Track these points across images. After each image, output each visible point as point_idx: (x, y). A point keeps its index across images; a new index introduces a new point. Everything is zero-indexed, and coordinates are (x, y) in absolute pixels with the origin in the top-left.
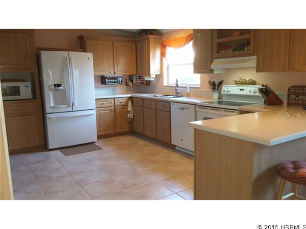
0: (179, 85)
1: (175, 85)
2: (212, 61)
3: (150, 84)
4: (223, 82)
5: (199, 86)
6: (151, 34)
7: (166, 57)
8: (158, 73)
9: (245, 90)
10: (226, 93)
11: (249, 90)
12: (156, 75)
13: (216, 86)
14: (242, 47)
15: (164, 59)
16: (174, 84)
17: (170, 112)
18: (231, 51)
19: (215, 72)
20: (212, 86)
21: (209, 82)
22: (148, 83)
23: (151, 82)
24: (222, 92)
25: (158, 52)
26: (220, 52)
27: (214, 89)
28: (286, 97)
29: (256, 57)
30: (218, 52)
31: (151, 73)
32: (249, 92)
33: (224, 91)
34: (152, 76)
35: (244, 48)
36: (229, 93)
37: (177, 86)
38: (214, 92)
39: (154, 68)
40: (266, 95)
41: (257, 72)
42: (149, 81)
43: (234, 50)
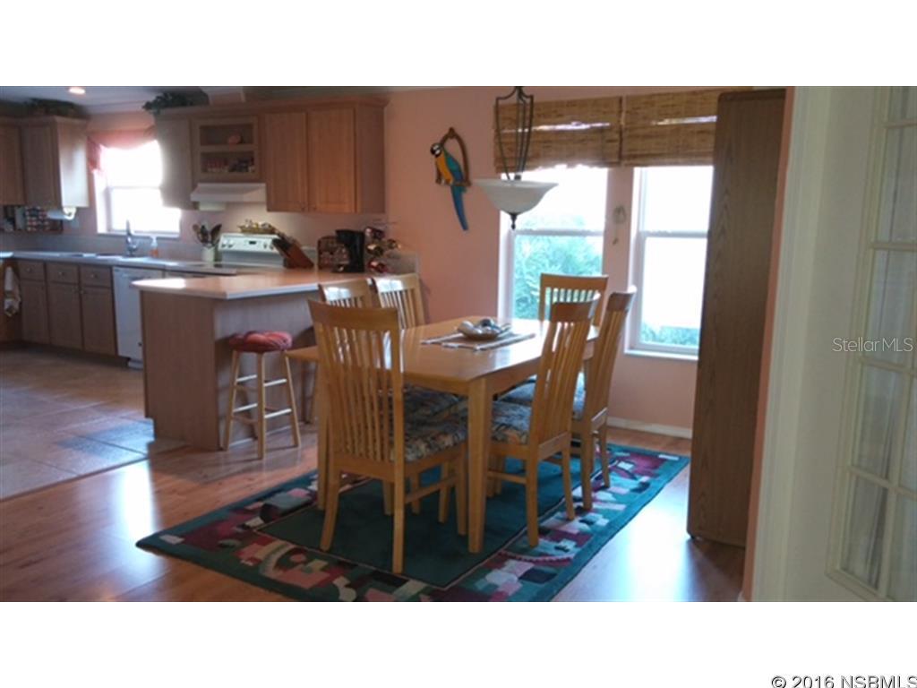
0: (132, 232)
1: (125, 234)
2: (194, 187)
3: (62, 229)
4: (222, 229)
5: (176, 236)
6: (60, 114)
7: (99, 169)
8: (83, 203)
9: (257, 244)
10: (226, 248)
11: (264, 243)
12: (79, 209)
13: (209, 235)
14: (244, 165)
15: (95, 172)
16: (123, 231)
17: (112, 288)
18: (226, 171)
19: (202, 208)
20: (200, 235)
21: (195, 227)
22: (58, 226)
23: (65, 225)
24: (220, 248)
25: (80, 158)
26: (209, 170)
27: (204, 241)
28: (316, 254)
29: (263, 185)
30: (205, 170)
31: (64, 203)
32: (262, 247)
33: (223, 246)
34: (66, 210)
35: (246, 168)
36: (232, 249)
37: (129, 234)
38: (205, 248)
39: (72, 193)
40: (285, 251)
41: (269, 210)
42: (59, 223)
43: (233, 170)
